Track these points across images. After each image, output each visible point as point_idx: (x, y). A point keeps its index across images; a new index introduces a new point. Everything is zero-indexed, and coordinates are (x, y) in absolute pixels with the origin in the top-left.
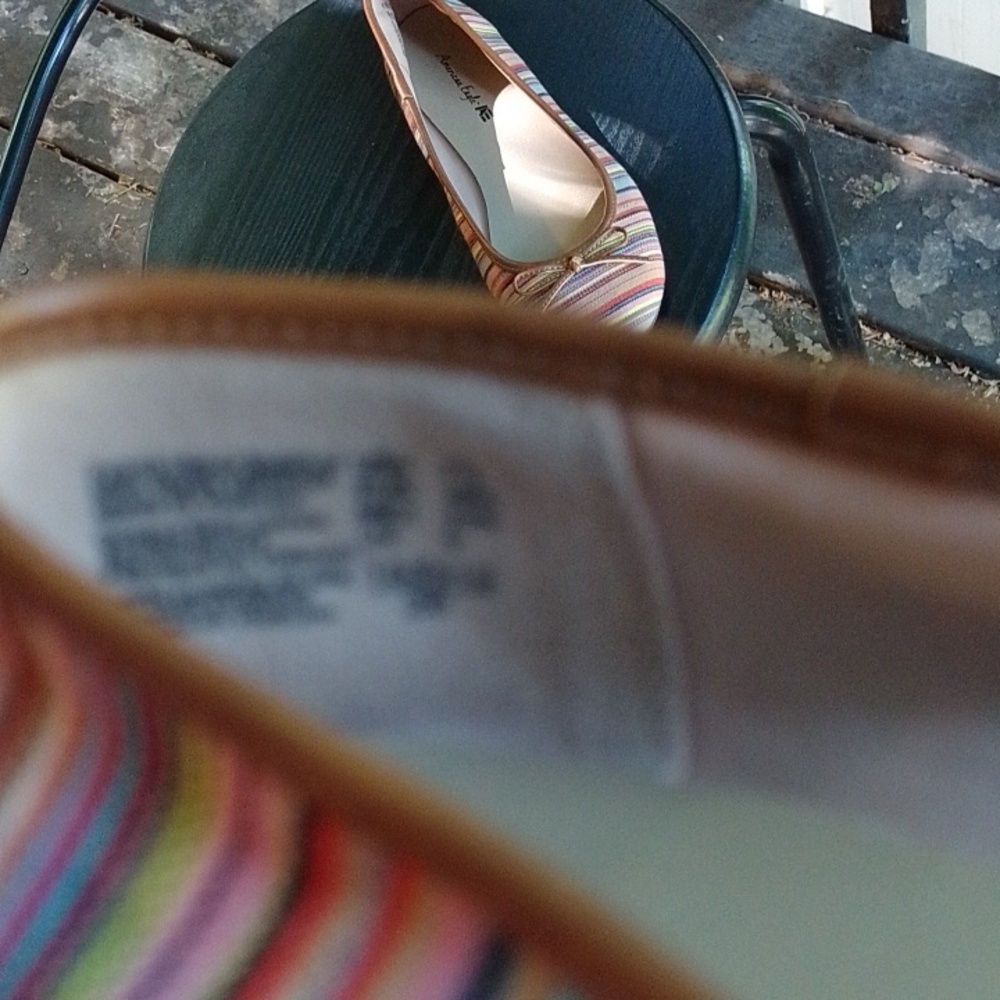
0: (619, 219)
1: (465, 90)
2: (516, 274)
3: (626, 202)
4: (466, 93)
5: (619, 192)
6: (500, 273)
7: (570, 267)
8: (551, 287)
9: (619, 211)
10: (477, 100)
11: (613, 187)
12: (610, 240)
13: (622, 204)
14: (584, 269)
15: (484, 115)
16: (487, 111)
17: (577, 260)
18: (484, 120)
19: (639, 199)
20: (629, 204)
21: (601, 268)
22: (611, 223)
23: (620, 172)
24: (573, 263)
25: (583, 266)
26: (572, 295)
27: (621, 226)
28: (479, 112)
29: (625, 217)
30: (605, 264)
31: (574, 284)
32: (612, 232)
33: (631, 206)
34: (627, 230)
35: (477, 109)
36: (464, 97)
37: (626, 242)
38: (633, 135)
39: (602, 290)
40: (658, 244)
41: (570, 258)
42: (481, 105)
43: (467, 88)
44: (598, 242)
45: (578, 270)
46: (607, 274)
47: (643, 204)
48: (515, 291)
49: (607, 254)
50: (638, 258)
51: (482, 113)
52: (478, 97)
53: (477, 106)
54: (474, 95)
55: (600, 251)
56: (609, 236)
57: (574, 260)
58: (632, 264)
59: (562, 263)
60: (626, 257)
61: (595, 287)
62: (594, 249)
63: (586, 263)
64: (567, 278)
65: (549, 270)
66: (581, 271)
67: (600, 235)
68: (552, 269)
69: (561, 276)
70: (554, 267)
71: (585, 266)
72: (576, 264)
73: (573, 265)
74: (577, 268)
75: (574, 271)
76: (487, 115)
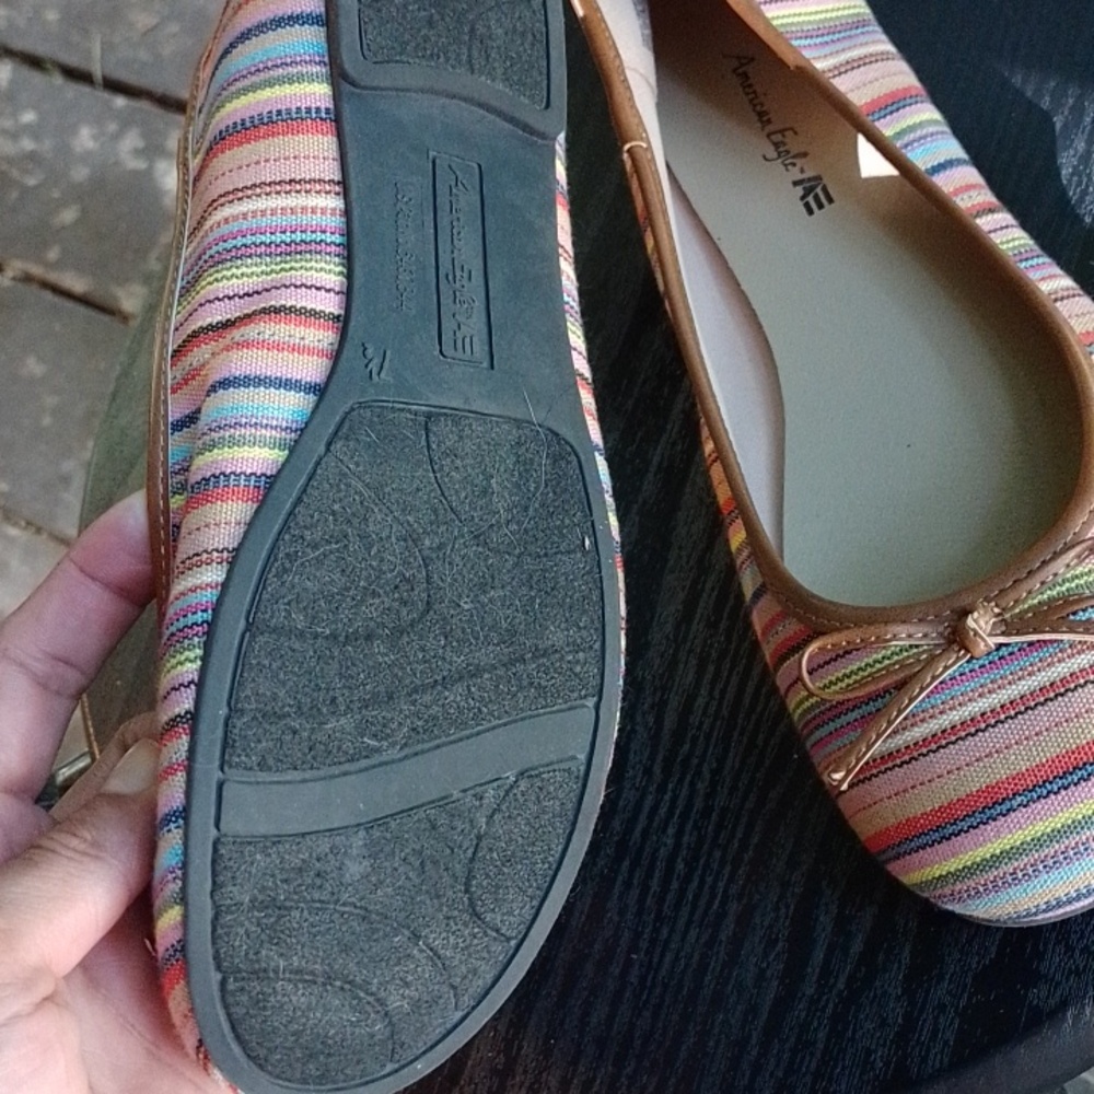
1: (777, 138)
4: (776, 145)
7: (957, 638)
8: (901, 685)
10: (799, 162)
12: (1084, 572)
14: (1000, 646)
15: (810, 199)
16: (819, 190)
17: (981, 623)
18: (810, 212)
22: (1087, 525)
24: (965, 630)
25: (993, 641)
26: (955, 716)
28: (799, 191)
30: (1059, 641)
31: (967, 686)
32: (1091, 550)
35: (796, 183)
36: (772, 153)
41: (966, 613)
42: (809, 174)
43: (783, 132)
44: (1048, 574)
45: (981, 647)
46: (1061, 670)
48: (800, 678)
49: (1057, 614)
51: (807, 192)
52: (805, 155)
53: (800, 177)
54: (794, 151)
55: (1051, 600)
56: (1080, 559)
57: (970, 622)
61: (1026, 704)
62: (1036, 594)
63: (1003, 634)
64: (946, 668)
65: (901, 639)
66: (988, 654)
67: (1056, 555)
68: (910, 636)
69: (932, 659)
70: (912, 629)
71: (1002, 640)
72: (976, 634)
73: (968, 633)
74: (975, 643)
75: (968, 651)
76: (817, 198)
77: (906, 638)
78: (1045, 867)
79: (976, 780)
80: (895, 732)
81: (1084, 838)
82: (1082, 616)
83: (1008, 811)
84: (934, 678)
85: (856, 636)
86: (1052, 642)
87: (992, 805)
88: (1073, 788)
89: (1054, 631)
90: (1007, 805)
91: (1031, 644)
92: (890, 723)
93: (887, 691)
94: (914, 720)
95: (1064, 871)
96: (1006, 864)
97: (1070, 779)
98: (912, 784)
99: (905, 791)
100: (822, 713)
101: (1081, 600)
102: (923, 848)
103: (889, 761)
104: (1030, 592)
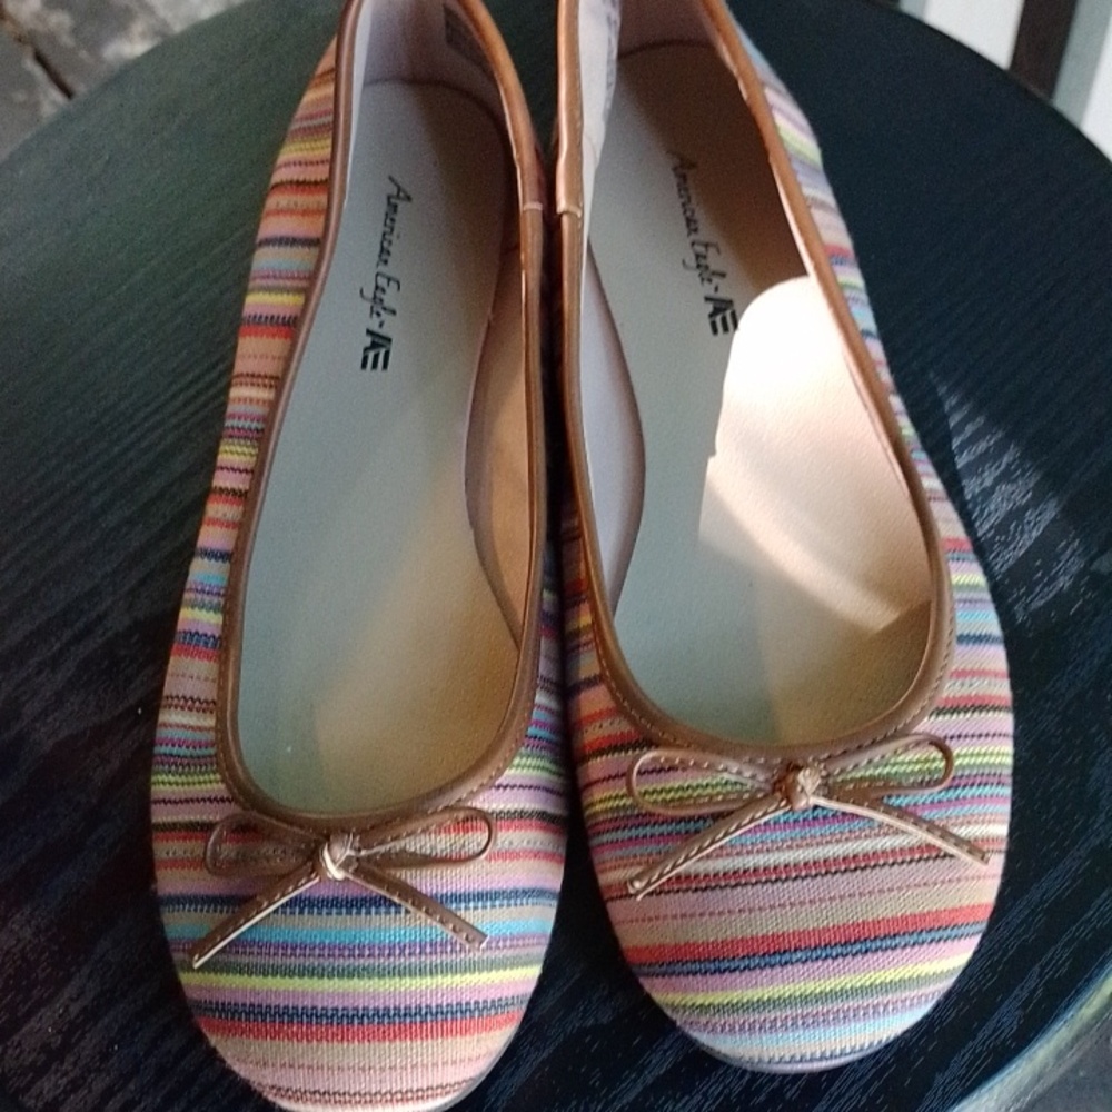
0: (940, 712)
1: (701, 249)
2: (650, 743)
3: (973, 673)
4: (698, 256)
5: (962, 639)
6: (610, 713)
7: (782, 787)
8: (718, 817)
9: (951, 690)
10: (716, 280)
11: (952, 620)
12: (907, 760)
13: (961, 674)
14: (817, 807)
15: (718, 319)
16: (728, 314)
17: (807, 780)
18: (715, 331)
19: (996, 675)
20: (977, 682)
21: (856, 824)
22: (917, 719)
23: (974, 587)
24: (795, 782)
25: (814, 800)
26: (761, 860)
27: (941, 734)
28: (710, 307)
29: (955, 710)
30: (871, 820)
31: (779, 835)
32: (918, 744)
33: (979, 688)
34: (957, 748)
35: (708, 299)
36: (692, 262)
37: (946, 784)
38: (1025, 508)
39: (842, 883)
40: (1006, 808)
41: (798, 768)
42: (722, 294)
43: (707, 245)
44: (876, 754)
45: (802, 804)
46: (866, 846)
47: (1003, 690)
48: (626, 775)
49: (875, 793)
50: (945, 834)
51: (715, 312)
52: (723, 275)
53: (711, 293)
54: (713, 267)
55: (872, 779)
56: (906, 749)
57: (801, 777)
58: (930, 847)
59: (766, 767)
60: (918, 821)
61: (827, 868)
62: (865, 766)
63: (825, 796)
64: (765, 814)
65: (731, 773)
66: (804, 811)
67: (886, 739)
68: (739, 773)
69: (752, 802)
70: (744, 768)
71: (822, 802)
72: (803, 789)
73: (795, 787)
74: (799, 799)
75: (789, 802)
76: (724, 320)
77: (735, 774)
78: (803, 1024)
79: (766, 925)
80: (708, 857)
81: (846, 1007)
82: (894, 801)
83: (786, 963)
84: (752, 820)
85: (677, 756)
86: (863, 818)
87: (775, 953)
88: (850, 957)
89: (872, 807)
90: (786, 957)
91: (844, 814)
92: (700, 850)
93: (702, 818)
94: (719, 854)
95: (819, 1032)
96: (769, 1011)
97: (849, 949)
98: (701, 910)
99: (692, 916)
100: (629, 817)
101: (900, 786)
102: (695, 974)
103: (685, 883)
104: (856, 766)
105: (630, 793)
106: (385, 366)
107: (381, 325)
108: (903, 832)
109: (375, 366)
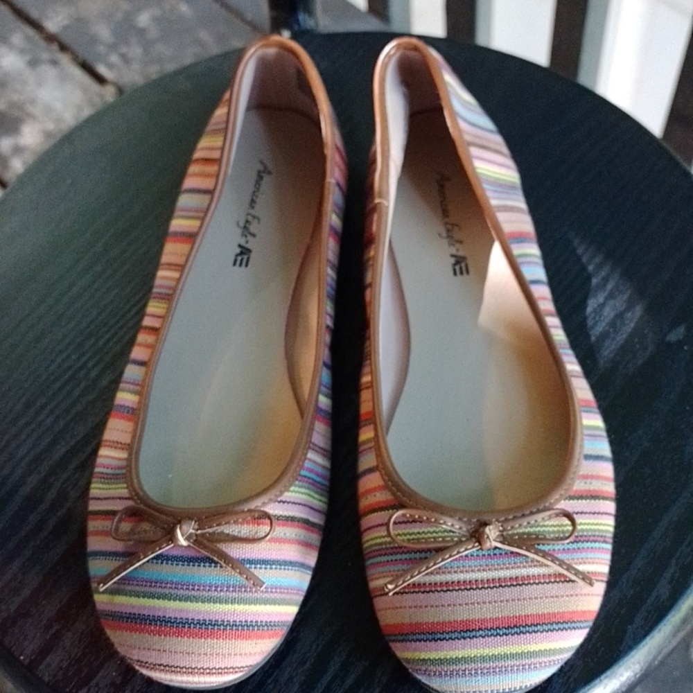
0: (571, 498)
1: (450, 227)
2: (402, 506)
3: (592, 477)
4: (448, 231)
5: (588, 457)
6: (380, 488)
7: (477, 535)
8: (439, 550)
9: (579, 486)
10: (457, 245)
11: (582, 446)
12: (547, 524)
13: (585, 477)
14: (496, 548)
15: (458, 267)
16: (463, 265)
17: (492, 532)
18: (455, 274)
19: (606, 479)
20: (594, 482)
21: (518, 560)
22: (558, 501)
23: (596, 428)
24: (483, 532)
25: (494, 544)
26: (462, 577)
27: (570, 510)
28: (453, 260)
29: (581, 497)
30: (527, 556)
31: (472, 563)
32: (557, 515)
33: (596, 486)
34: (579, 519)
35: (453, 256)
36: (444, 234)
37: (571, 539)
39: (508, 593)
40: (608, 557)
41: (486, 524)
42: (461, 253)
43: (453, 225)
44: (532, 519)
45: (487, 545)
46: (524, 572)
47: (610, 488)
48: (387, 524)
49: (530, 542)
50: (570, 568)
51: (457, 263)
52: (461, 242)
53: (454, 252)
54: (456, 238)
55: (529, 534)
56: (550, 517)
57: (487, 530)
58: (560, 575)
59: (469, 522)
60: (554, 560)
61: (500, 584)
62: (523, 527)
63: (501, 542)
64: (466, 550)
65: (447, 525)
66: (489, 550)
67: (539, 511)
68: (452, 525)
69: (460, 543)
70: (455, 523)
71: (499, 545)
72: (488, 537)
73: (484, 536)
74: (486, 543)
75: (480, 544)
76: (461, 268)
77: (451, 526)
78: (481, 673)
79: (462, 614)
80: (432, 573)
81: (506, 664)
82: (541, 547)
83: (473, 637)
84: (458, 553)
85: (417, 514)
86: (523, 555)
87: (466, 631)
88: (510, 636)
89: (528, 550)
90: (474, 633)
91: (512, 553)
92: (427, 568)
93: (429, 550)
94: (439, 571)
95: (490, 678)
96: (462, 664)
97: (510, 630)
98: (425, 604)
99: (421, 607)
100: (387, 549)
101: (545, 539)
102: (420, 641)
103: (418, 588)
104: (520, 525)
105: (389, 535)
106: (247, 265)
107: (247, 242)
108: (547, 566)
109: (241, 265)
